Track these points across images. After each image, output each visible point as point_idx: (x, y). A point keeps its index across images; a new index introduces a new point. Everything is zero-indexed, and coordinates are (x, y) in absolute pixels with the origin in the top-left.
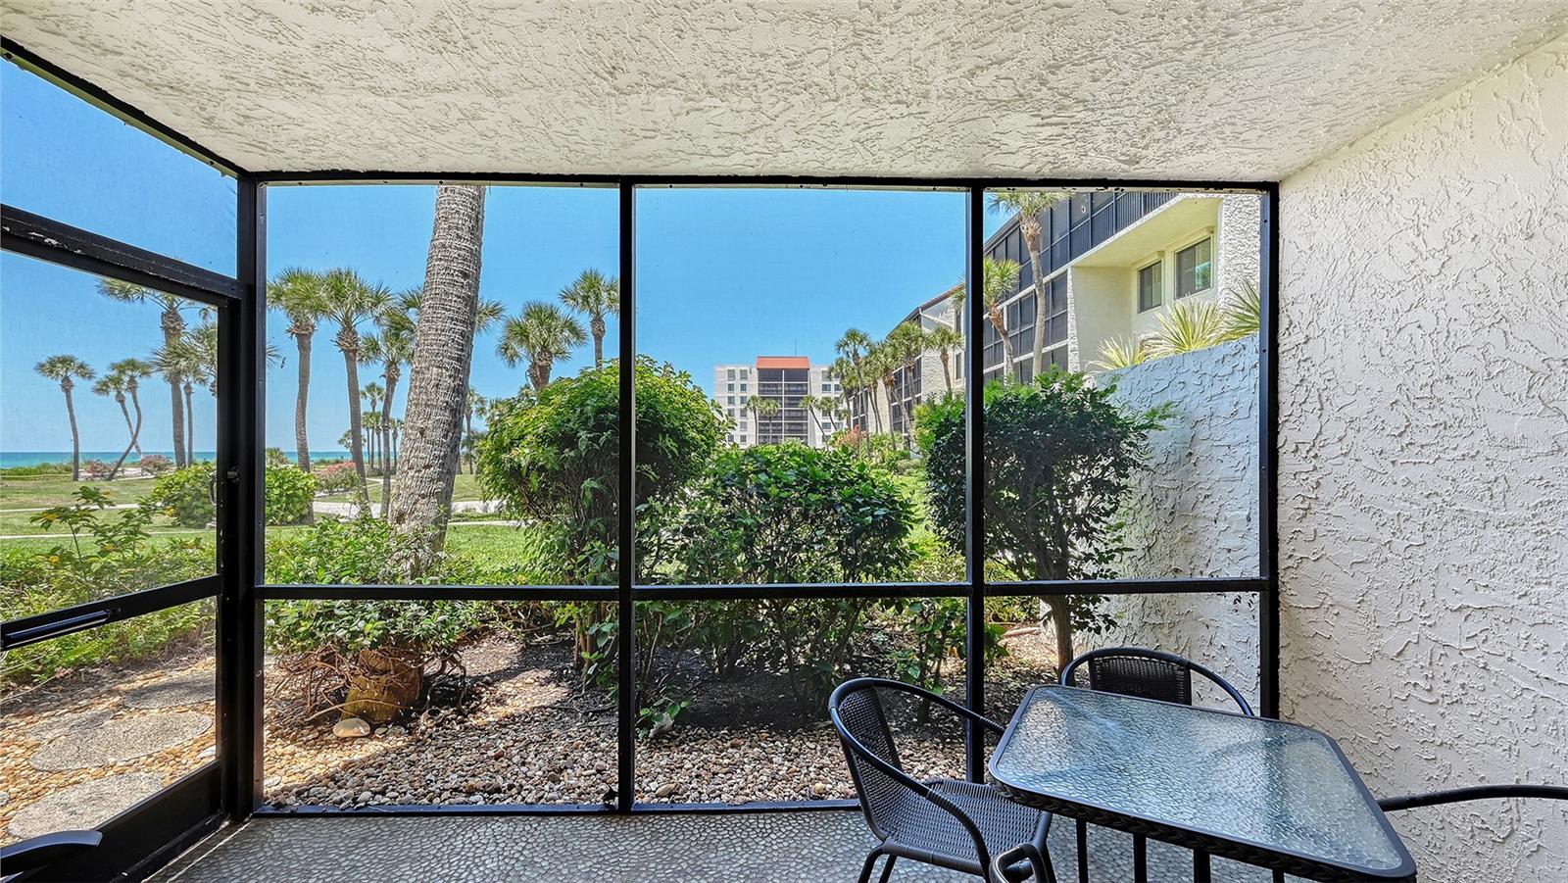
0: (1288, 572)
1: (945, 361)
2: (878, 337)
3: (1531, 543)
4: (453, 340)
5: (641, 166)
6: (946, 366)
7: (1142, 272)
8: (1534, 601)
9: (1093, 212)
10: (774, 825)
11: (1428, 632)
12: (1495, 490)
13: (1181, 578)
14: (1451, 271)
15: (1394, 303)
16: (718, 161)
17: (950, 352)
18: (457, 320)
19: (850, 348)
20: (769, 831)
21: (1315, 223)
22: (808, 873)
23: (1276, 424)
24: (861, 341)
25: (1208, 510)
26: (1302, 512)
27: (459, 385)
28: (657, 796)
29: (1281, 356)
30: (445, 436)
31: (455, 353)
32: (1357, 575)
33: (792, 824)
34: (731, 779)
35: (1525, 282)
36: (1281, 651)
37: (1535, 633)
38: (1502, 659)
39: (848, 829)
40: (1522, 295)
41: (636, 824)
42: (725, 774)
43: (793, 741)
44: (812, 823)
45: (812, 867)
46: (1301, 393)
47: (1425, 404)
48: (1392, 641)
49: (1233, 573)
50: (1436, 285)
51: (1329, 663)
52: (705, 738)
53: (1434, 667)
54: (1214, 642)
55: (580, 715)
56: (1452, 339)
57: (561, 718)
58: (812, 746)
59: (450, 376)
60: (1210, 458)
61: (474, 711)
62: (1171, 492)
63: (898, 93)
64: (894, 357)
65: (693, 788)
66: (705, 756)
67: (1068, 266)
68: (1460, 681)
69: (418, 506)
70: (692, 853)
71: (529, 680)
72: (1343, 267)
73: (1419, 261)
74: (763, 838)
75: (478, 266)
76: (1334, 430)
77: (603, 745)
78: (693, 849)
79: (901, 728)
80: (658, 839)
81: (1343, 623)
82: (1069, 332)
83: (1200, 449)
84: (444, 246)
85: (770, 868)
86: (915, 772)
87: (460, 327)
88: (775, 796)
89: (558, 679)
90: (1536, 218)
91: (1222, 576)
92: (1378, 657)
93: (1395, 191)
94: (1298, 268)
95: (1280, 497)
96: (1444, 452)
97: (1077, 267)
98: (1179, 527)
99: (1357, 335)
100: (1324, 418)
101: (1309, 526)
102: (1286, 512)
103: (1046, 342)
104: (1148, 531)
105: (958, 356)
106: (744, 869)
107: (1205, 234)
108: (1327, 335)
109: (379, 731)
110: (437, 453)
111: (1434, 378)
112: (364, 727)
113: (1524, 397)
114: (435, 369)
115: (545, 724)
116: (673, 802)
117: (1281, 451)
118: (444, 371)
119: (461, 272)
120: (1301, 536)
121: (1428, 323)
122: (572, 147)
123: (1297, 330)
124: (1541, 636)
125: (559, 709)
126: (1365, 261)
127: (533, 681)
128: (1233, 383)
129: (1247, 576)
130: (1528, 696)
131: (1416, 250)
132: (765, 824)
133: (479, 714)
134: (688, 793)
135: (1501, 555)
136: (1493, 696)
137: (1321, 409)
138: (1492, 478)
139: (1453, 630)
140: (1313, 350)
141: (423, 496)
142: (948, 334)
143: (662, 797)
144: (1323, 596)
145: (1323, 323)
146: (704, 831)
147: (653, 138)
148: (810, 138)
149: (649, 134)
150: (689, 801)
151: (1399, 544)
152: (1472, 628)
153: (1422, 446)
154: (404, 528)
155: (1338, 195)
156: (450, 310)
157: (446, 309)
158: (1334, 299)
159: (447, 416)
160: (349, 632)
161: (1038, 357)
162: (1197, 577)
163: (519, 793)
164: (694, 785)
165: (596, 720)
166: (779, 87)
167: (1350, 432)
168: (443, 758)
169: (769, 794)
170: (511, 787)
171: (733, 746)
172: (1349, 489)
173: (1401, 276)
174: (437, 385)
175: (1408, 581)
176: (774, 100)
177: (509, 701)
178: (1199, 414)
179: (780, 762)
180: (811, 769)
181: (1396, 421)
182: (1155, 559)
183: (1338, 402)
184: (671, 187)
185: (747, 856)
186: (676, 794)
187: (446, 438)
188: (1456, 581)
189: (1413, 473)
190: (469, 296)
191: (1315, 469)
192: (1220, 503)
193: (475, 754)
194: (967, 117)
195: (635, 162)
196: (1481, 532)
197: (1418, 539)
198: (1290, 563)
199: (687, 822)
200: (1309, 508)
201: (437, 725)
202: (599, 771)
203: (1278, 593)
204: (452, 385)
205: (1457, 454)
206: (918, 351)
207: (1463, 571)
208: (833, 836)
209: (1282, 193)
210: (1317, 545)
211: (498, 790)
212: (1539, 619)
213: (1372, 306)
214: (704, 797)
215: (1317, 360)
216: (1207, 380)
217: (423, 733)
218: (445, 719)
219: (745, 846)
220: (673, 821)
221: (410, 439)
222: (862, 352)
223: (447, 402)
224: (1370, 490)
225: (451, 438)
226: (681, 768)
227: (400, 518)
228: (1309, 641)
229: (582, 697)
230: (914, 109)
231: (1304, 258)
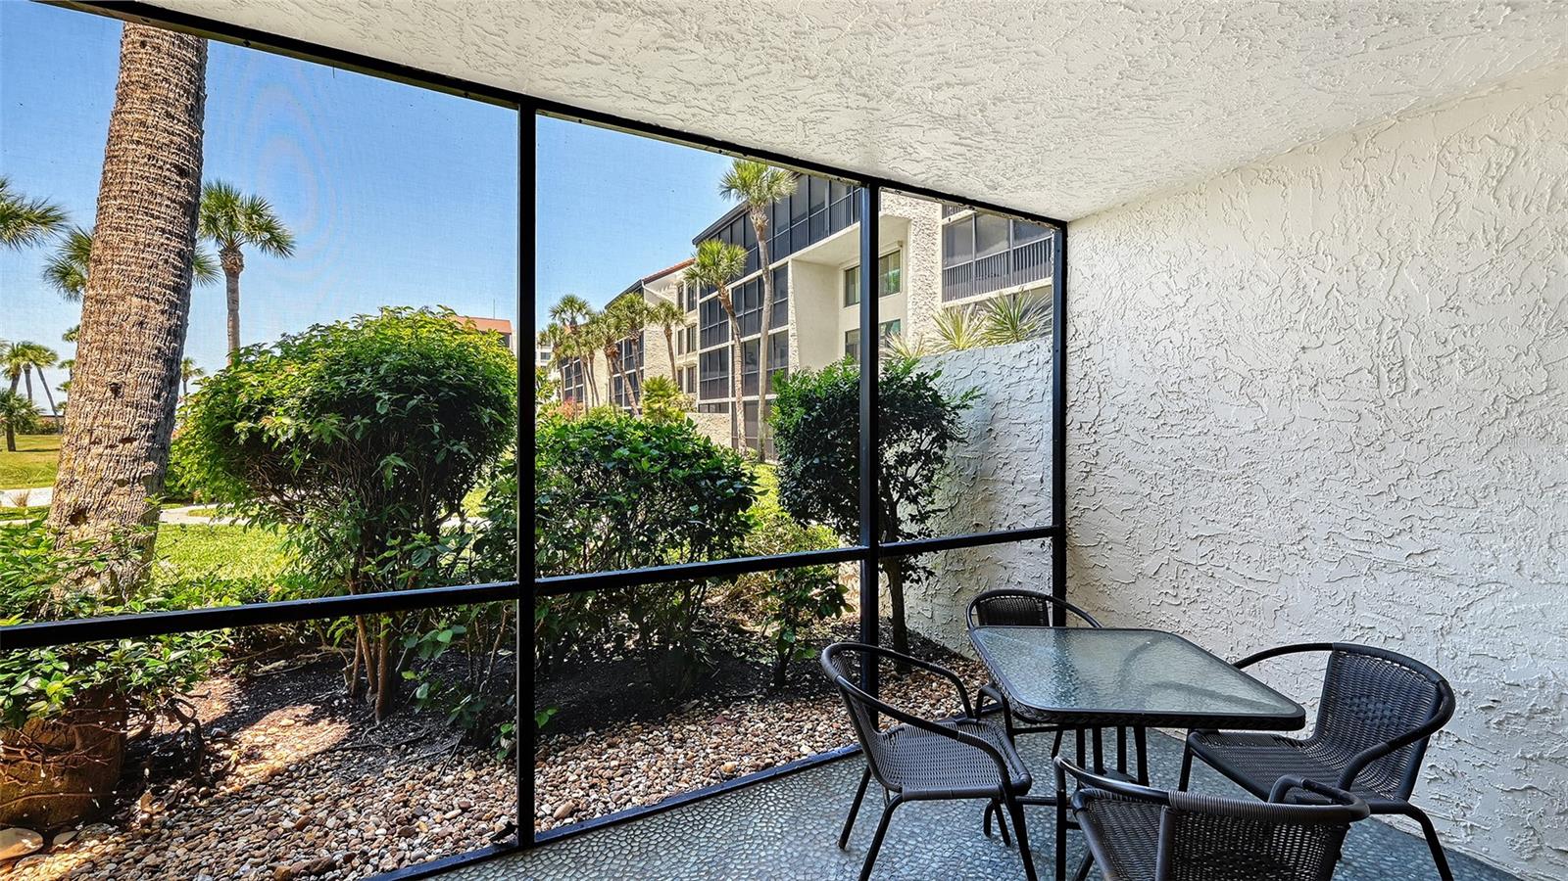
0: (1074, 520)
1: (669, 336)
2: (598, 306)
3: (1241, 491)
4: (166, 262)
5: (558, 91)
6: (669, 340)
7: (847, 272)
8: (1243, 528)
9: (811, 212)
10: (703, 815)
11: (1175, 555)
12: (1219, 456)
13: (982, 532)
14: (1192, 305)
15: (1153, 324)
16: (651, 107)
17: (673, 328)
18: (170, 232)
19: (567, 316)
20: (702, 822)
21: (1096, 258)
22: (765, 849)
23: (1066, 407)
24: (580, 309)
25: (1007, 475)
26: (1085, 474)
27: (177, 326)
28: (557, 819)
29: (1068, 355)
30: (157, 397)
31: (170, 280)
32: (1126, 520)
33: (723, 809)
34: (631, 780)
35: (1238, 318)
36: (1068, 580)
37: (1242, 549)
38: (1222, 569)
39: (777, 798)
40: (1237, 326)
41: (546, 856)
42: (622, 776)
43: (670, 727)
44: (740, 802)
45: (766, 843)
46: (1085, 385)
47: (1175, 396)
48: (1150, 564)
49: (1029, 525)
50: (1181, 314)
51: (1105, 585)
52: (572, 745)
53: (1179, 579)
54: (1011, 580)
55: (389, 751)
56: (1192, 352)
57: (361, 760)
58: (693, 728)
59: (163, 312)
60: (1008, 434)
61: (221, 775)
62: (972, 462)
63: (870, 87)
64: (617, 328)
65: (594, 800)
66: (585, 763)
67: (788, 259)
68: (1196, 587)
69: (113, 497)
70: (633, 866)
71: (285, 722)
72: (1116, 294)
73: (1171, 296)
74: (701, 830)
75: (200, 161)
76: (1109, 413)
77: (448, 779)
78: (631, 863)
79: (765, 694)
80: (585, 864)
81: (1115, 555)
82: (789, 318)
83: (998, 426)
84: (143, 124)
85: (727, 857)
86: (805, 731)
87: (175, 243)
88: (687, 786)
89: (327, 711)
90: (1245, 276)
91: (1019, 528)
92: (1140, 577)
93: (1155, 244)
94: (1082, 290)
95: (1067, 463)
96: (1186, 430)
97: (796, 260)
98: (980, 490)
99: (1127, 344)
100: (1102, 404)
101: (1090, 484)
102: (1072, 474)
103: (771, 326)
104: (950, 494)
105: (680, 333)
106: (700, 866)
107: (896, 247)
108: (1105, 342)
109: (60, 841)
110: (144, 420)
111: (1181, 378)
112: (31, 838)
113: (1237, 394)
114: (134, 299)
115: (342, 772)
116: (580, 820)
117: (1069, 428)
118: (152, 303)
119: (176, 166)
120: (1084, 492)
121: (1177, 340)
122: (485, 48)
123: (1081, 337)
124: (1246, 550)
125: (354, 749)
126: (1132, 291)
127: (292, 722)
128: (1029, 373)
129: (1040, 525)
130: (1239, 591)
131: (1169, 287)
132: (693, 816)
133: (230, 779)
134: (593, 806)
135: (1223, 499)
136: (1217, 594)
137: (1100, 397)
138: (1218, 448)
139: (1192, 553)
140: (1093, 353)
141: (122, 483)
142: (672, 310)
143: (564, 819)
144: (1101, 536)
145: (1101, 333)
146: (633, 841)
147: (597, 64)
148: (761, 106)
149: (594, 58)
150: (598, 815)
151: (1156, 495)
152: (1204, 549)
153: (1172, 426)
154: (88, 531)
155: (1114, 239)
156: (158, 218)
157: (152, 216)
158: (1110, 317)
159: (158, 368)
160: (9, 698)
161: (764, 339)
162: (997, 530)
163: (367, 862)
164: (594, 796)
165: (412, 752)
166: (770, 51)
167: (1121, 415)
168: (206, 849)
169: (680, 785)
170: (348, 859)
171: (610, 746)
172: (1121, 456)
173: (1157, 304)
174: (141, 323)
175: (1162, 521)
176: (758, 61)
177: (267, 754)
178: (1000, 397)
179: (673, 751)
180: (708, 750)
181: (1154, 408)
182: (957, 517)
183: (1113, 392)
184: (580, 122)
185: (694, 853)
186: (579, 811)
187: (159, 400)
188: (1194, 519)
189: (1166, 445)
190: (188, 202)
191: (1095, 442)
192: (1017, 469)
193: (257, 834)
194: (906, 123)
195: (552, 84)
196: (1210, 484)
197: (1169, 490)
198: (1075, 513)
199: (608, 837)
200: (1091, 471)
201: (169, 808)
202: (464, 810)
203: (1066, 537)
204: (167, 325)
205: (1196, 431)
206: (642, 324)
207: (1198, 511)
208: (767, 809)
209: (1071, 231)
210: (1096, 499)
211: (332, 866)
212: (1245, 540)
213: (1138, 324)
214: (611, 806)
215: (1097, 360)
216: (1005, 371)
217: (147, 823)
218: (179, 795)
219: (686, 843)
220: (591, 841)
221: (92, 400)
222: (580, 320)
223: (159, 349)
224: (1137, 457)
225: (166, 401)
226: (565, 782)
227: (78, 516)
228: (1089, 571)
229: (379, 728)
230: (873, 104)
231: (1087, 282)
